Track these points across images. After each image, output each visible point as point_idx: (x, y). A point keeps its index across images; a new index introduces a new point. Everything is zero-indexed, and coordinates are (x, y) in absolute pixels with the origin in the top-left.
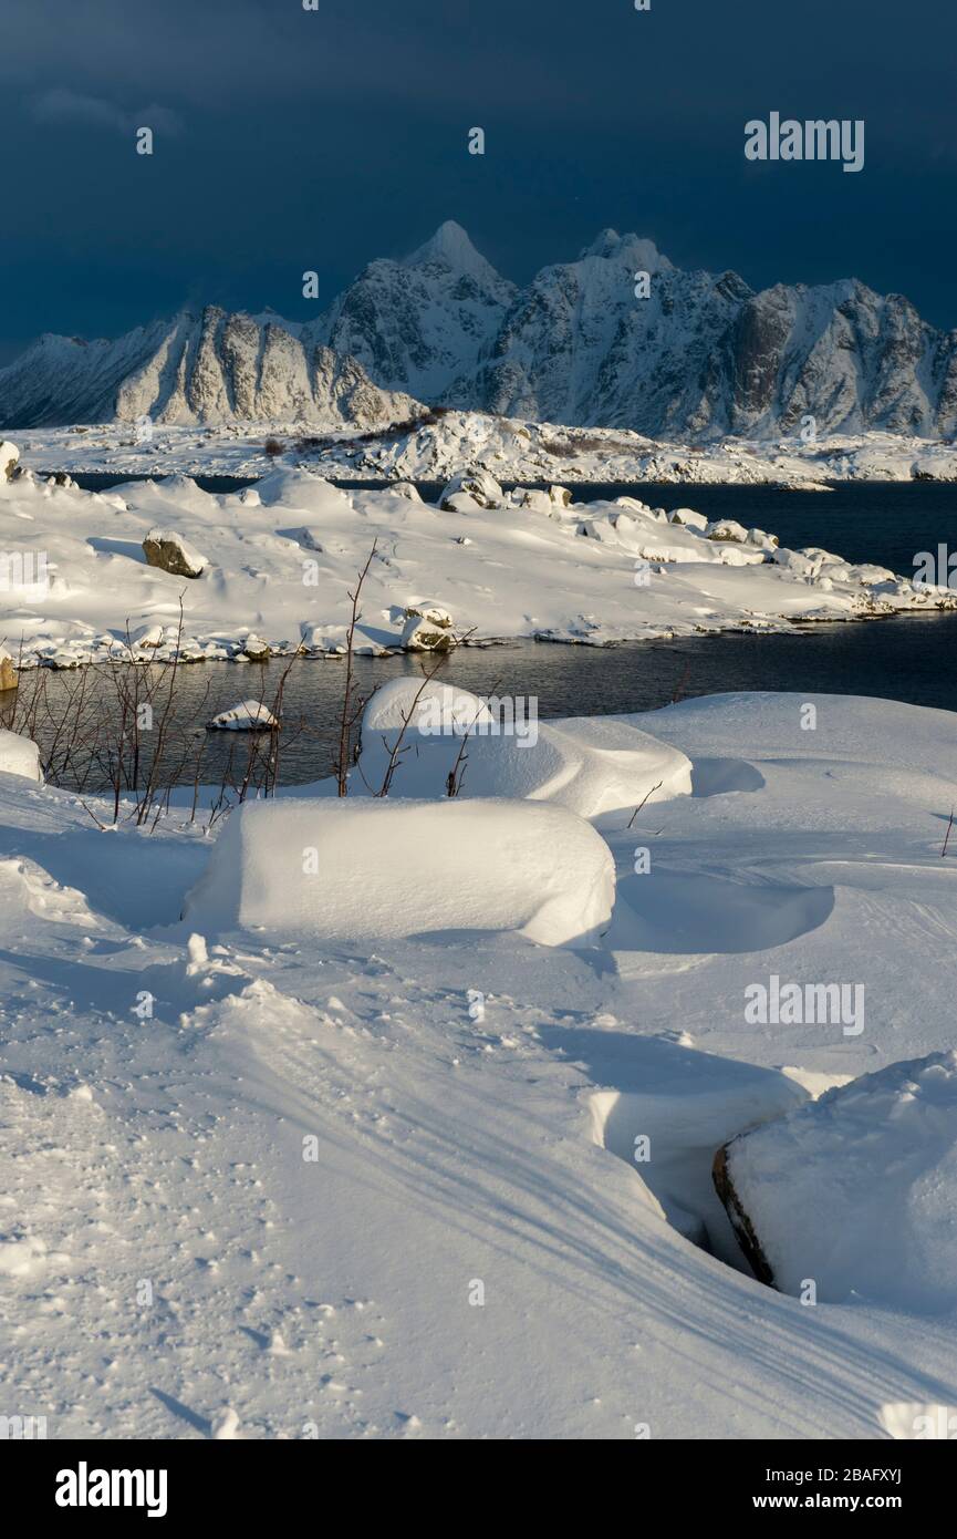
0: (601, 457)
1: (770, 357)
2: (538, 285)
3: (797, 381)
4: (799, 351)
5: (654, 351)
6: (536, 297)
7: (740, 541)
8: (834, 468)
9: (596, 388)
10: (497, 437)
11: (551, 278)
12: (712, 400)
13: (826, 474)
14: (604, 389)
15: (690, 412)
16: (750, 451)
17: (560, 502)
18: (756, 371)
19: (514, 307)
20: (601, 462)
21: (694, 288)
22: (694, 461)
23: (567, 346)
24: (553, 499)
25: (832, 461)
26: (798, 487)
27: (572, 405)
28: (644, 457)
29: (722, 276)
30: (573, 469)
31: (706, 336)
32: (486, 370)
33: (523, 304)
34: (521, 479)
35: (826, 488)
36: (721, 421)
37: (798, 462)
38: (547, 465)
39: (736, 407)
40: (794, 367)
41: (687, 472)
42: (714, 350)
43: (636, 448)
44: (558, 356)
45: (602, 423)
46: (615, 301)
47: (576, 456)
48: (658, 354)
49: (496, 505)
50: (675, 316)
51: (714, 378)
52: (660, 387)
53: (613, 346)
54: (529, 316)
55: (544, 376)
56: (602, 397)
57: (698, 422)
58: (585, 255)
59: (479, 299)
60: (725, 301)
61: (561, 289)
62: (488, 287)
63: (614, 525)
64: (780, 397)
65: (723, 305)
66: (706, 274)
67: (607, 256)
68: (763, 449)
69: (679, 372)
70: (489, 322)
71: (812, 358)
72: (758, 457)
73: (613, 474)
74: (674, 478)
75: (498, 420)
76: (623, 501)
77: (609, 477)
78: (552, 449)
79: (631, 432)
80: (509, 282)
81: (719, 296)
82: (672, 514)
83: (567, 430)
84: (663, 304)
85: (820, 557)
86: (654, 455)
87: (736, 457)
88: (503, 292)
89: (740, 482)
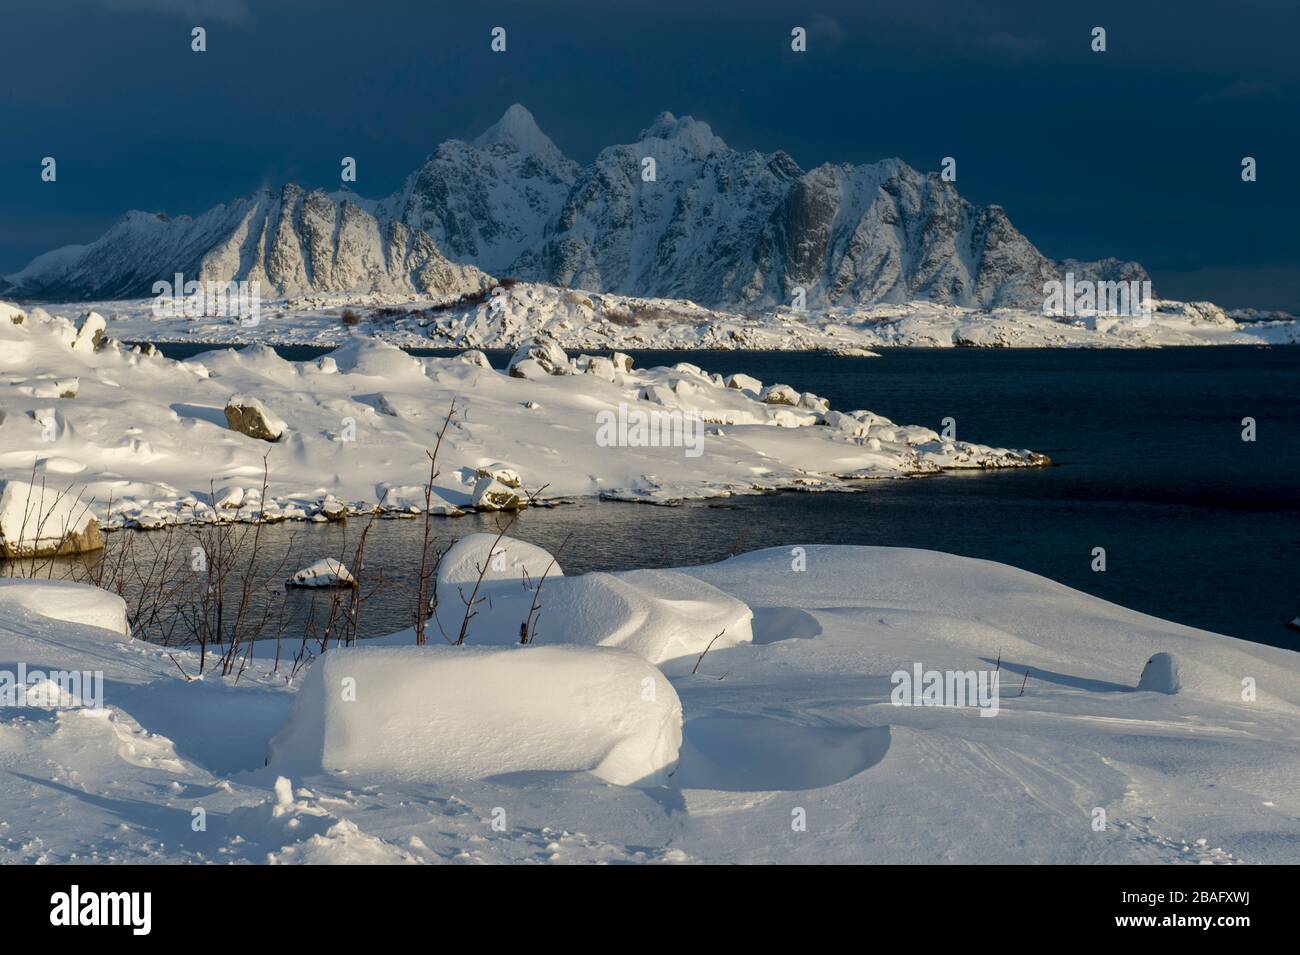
0: (661, 325)
1: (819, 231)
2: (600, 164)
3: (845, 254)
4: (846, 226)
5: (710, 226)
6: (598, 175)
7: (792, 404)
8: (881, 335)
9: (656, 260)
10: (562, 307)
11: (612, 158)
12: (765, 272)
13: (873, 341)
14: (663, 261)
15: (744, 284)
16: (800, 320)
17: (622, 368)
18: (806, 245)
19: (577, 185)
20: (661, 331)
21: (748, 167)
22: (749, 329)
23: (628, 221)
24: (616, 365)
25: (878, 329)
26: (847, 353)
27: (631, 280)
28: (702, 326)
29: (773, 156)
30: (634, 337)
31: (758, 212)
32: (551, 244)
33: (586, 181)
34: (585, 347)
35: (873, 354)
36: (774, 292)
37: (846, 330)
38: (610, 334)
39: (788, 278)
40: (842, 240)
41: (742, 340)
42: (766, 224)
43: (694, 317)
44: (619, 230)
45: (662, 294)
46: (673, 180)
47: (638, 325)
48: (715, 229)
49: (562, 371)
50: (728, 193)
51: (767, 251)
52: (717, 259)
53: (672, 221)
54: (592, 193)
55: (607, 250)
56: (662, 269)
57: (751, 293)
58: (644, 136)
59: (544, 177)
60: (776, 180)
61: (622, 168)
62: (553, 167)
63: (674, 389)
64: (829, 269)
65: (774, 183)
66: (758, 154)
67: (665, 137)
68: (813, 318)
69: (734, 246)
70: (554, 198)
71: (858, 232)
72: (810, 326)
73: (672, 342)
74: (730, 345)
75: (563, 291)
76: (682, 367)
77: (668, 344)
78: (615, 318)
79: (689, 302)
80: (574, 162)
81: (771, 175)
82: (729, 379)
83: (628, 300)
84: (718, 182)
85: (869, 419)
86: (711, 324)
87: (788, 325)
88: (567, 171)
89: (793, 348)
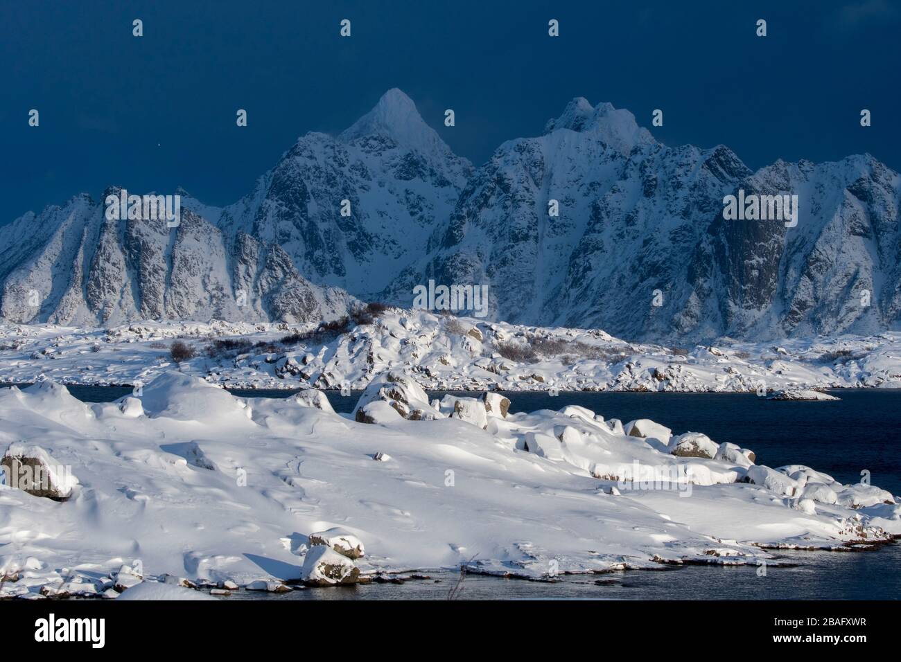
0: (565, 361)
1: (770, 245)
2: (498, 162)
3: (802, 273)
4: (804, 239)
5: (634, 238)
6: (495, 176)
7: (708, 457)
8: (841, 374)
9: (566, 281)
10: (444, 338)
11: (513, 155)
12: (703, 296)
13: (831, 381)
14: (576, 282)
15: (677, 310)
16: (742, 355)
17: (496, 412)
18: (754, 262)
19: (469, 188)
20: (566, 367)
21: (681, 166)
22: (675, 366)
23: (531, 233)
24: (488, 408)
25: (839, 366)
26: (797, 396)
27: (537, 304)
28: (617, 362)
29: (713, 151)
30: (532, 376)
31: (694, 221)
32: (436, 261)
33: (480, 184)
34: (472, 388)
35: (830, 397)
36: (714, 320)
37: (798, 367)
38: (502, 372)
39: (731, 304)
40: (799, 257)
41: (667, 379)
42: (704, 237)
43: (608, 351)
44: (521, 244)
45: (572, 323)
46: (588, 181)
47: (537, 361)
48: (640, 242)
49: (421, 415)
50: (657, 198)
51: (706, 270)
52: (642, 280)
53: (586, 233)
54: (487, 198)
55: (505, 269)
56: (574, 292)
57: (686, 321)
58: (552, 127)
59: (428, 178)
60: (716, 181)
61: (525, 167)
62: (439, 165)
64: (783, 292)
65: (714, 185)
66: (694, 149)
67: (578, 129)
68: (757, 352)
69: (664, 263)
70: (441, 204)
71: (819, 246)
72: (752, 362)
73: (580, 382)
74: (651, 386)
75: (444, 319)
77: (575, 385)
78: (508, 352)
79: (602, 332)
80: (466, 160)
81: (710, 175)
82: (630, 426)
83: (526, 330)
84: (644, 183)
85: (804, 475)
86: (629, 359)
87: (725, 361)
88: (456, 172)
89: (730, 390)
